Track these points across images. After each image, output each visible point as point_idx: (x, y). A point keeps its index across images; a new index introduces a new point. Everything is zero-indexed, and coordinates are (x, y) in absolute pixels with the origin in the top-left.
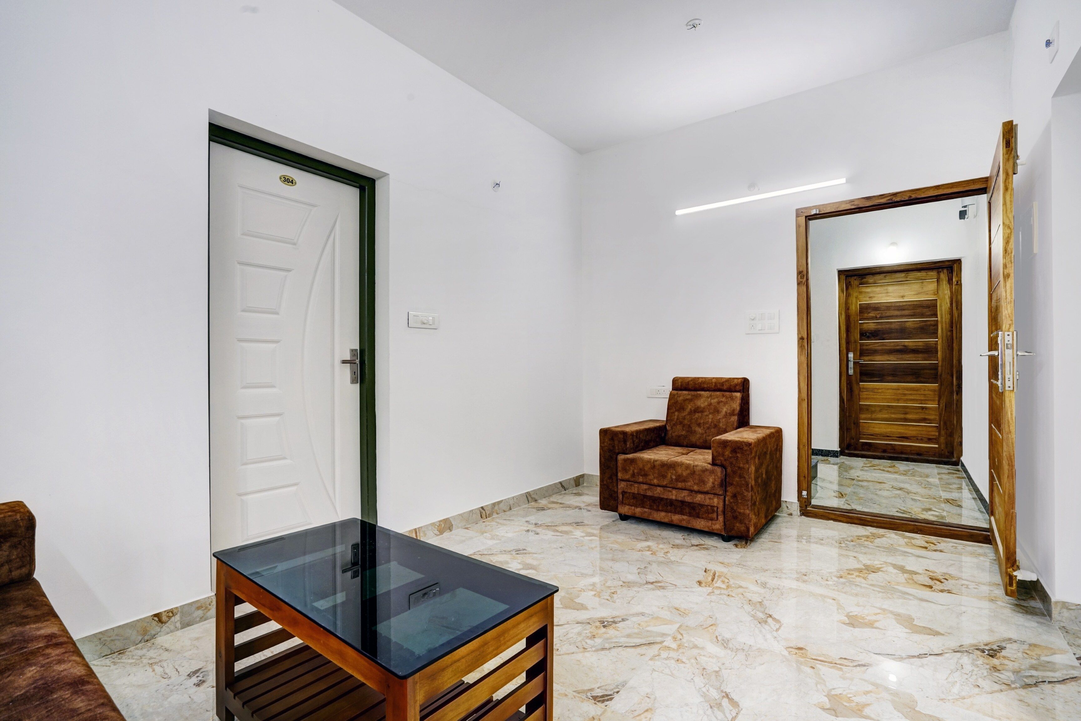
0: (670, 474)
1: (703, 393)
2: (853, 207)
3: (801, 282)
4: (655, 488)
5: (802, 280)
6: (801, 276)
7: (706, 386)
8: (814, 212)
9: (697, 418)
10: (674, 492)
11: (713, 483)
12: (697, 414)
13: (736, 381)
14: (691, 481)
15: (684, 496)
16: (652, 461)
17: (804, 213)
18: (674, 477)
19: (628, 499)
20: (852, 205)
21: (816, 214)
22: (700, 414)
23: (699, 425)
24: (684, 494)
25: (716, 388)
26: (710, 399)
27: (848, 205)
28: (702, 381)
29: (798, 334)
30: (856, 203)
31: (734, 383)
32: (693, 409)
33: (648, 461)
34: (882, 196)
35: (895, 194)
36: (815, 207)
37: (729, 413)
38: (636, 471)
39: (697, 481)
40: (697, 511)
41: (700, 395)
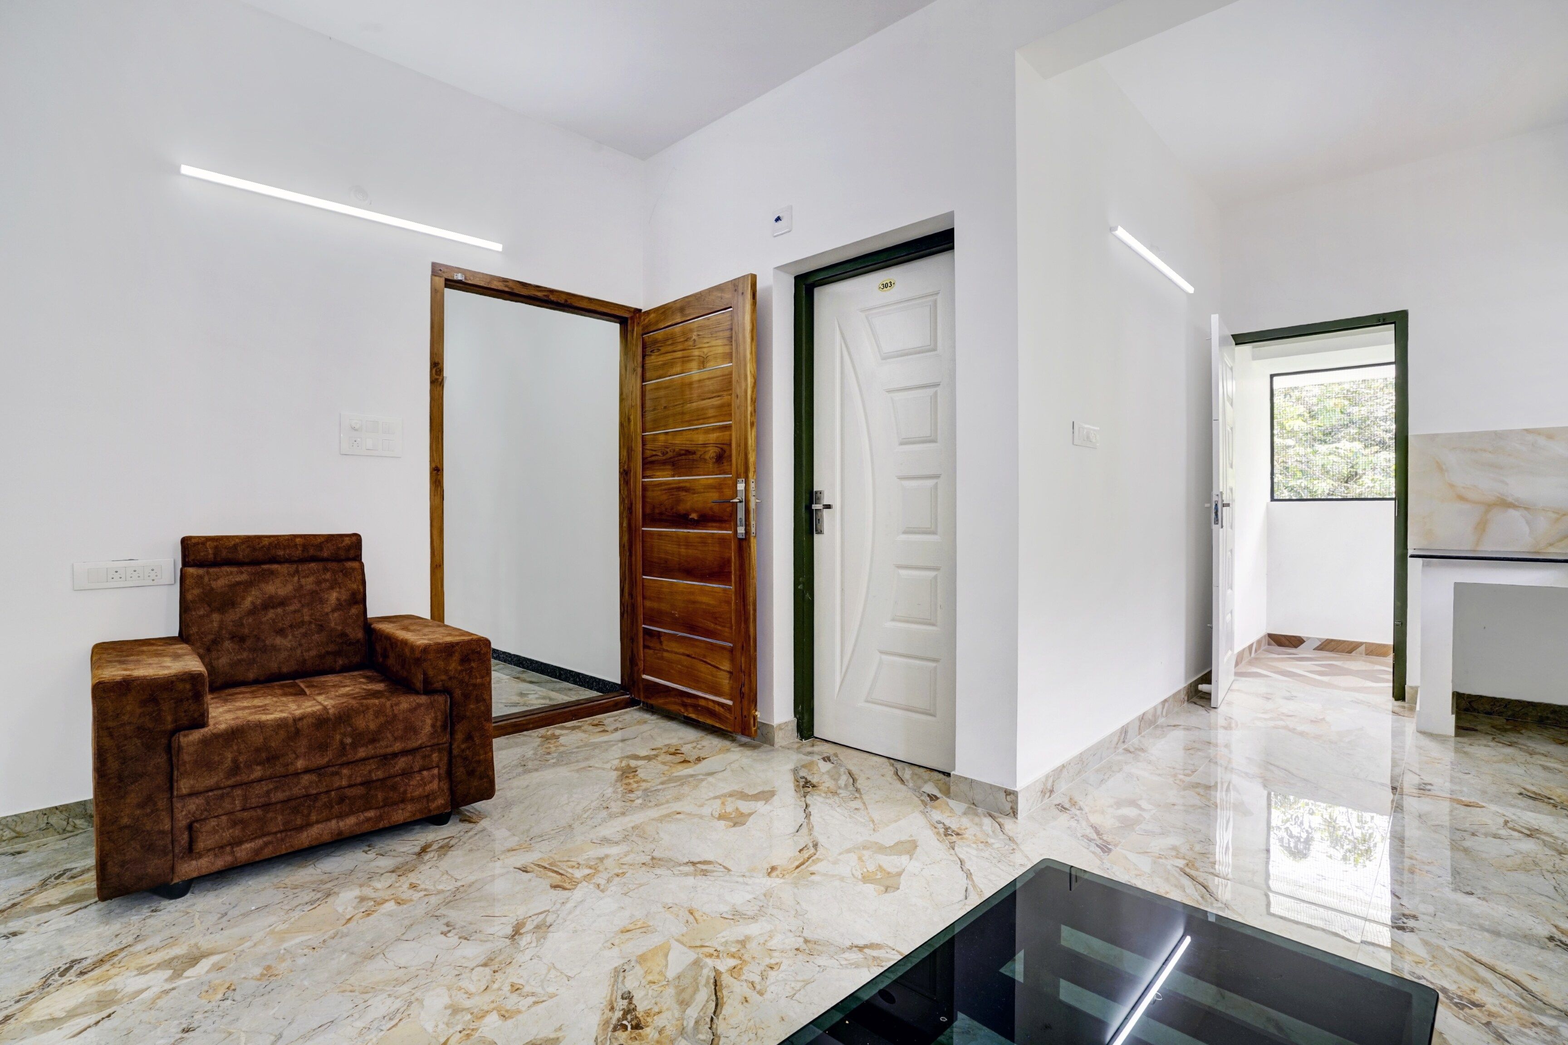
0: (338, 737)
1: (275, 567)
2: (507, 289)
3: (437, 379)
4: (296, 780)
5: (438, 377)
6: (436, 371)
7: (281, 553)
8: (459, 277)
9: (273, 620)
10: (345, 771)
11: (433, 726)
12: (272, 611)
13: (347, 539)
14: (389, 735)
15: (370, 772)
16: (291, 721)
17: (444, 272)
18: (349, 740)
19: (217, 831)
20: (506, 286)
21: (460, 282)
22: (279, 610)
23: (281, 632)
24: (368, 768)
25: (306, 555)
26: (296, 578)
27: (501, 284)
28: (270, 544)
29: (430, 461)
30: (510, 284)
31: (344, 544)
32: (259, 602)
33: (279, 725)
34: (538, 287)
35: (552, 291)
36: (459, 270)
37: (345, 601)
38: (241, 759)
39: (399, 733)
40: (402, 790)
41: (272, 573)
